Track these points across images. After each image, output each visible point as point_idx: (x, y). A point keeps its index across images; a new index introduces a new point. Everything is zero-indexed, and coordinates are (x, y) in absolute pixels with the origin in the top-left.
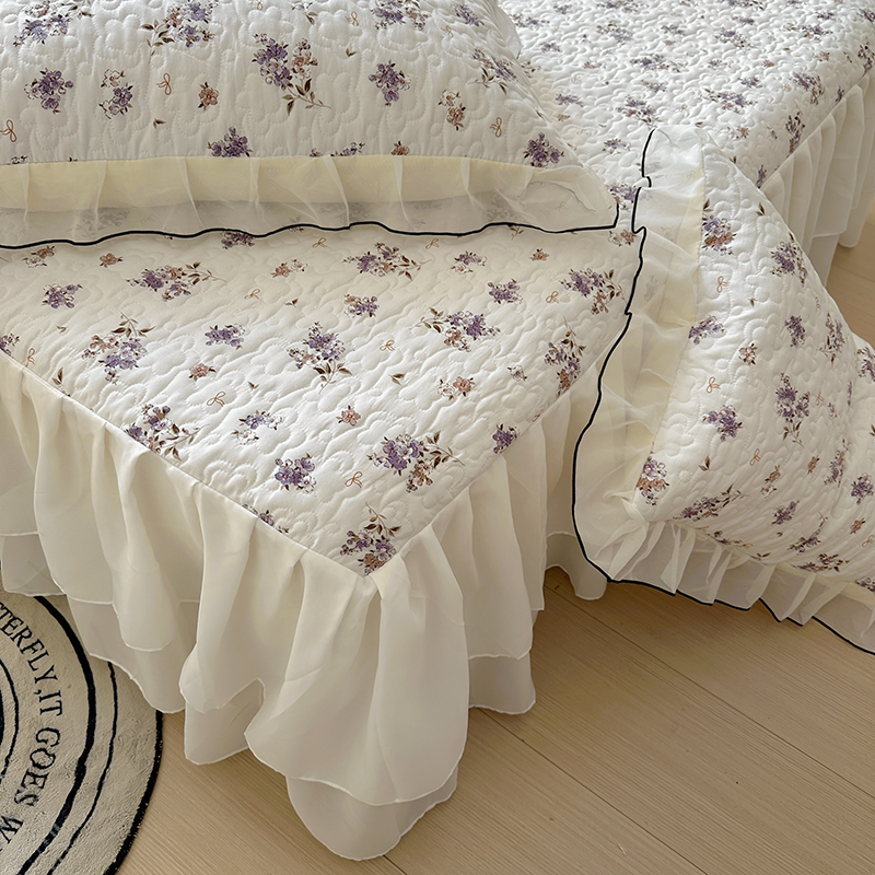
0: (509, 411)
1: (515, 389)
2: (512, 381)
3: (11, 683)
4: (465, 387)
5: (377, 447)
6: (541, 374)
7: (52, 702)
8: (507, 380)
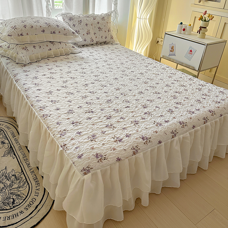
0: (121, 155)
1: (124, 152)
2: (123, 151)
3: (32, 189)
4: (114, 149)
5: (95, 154)
6: (129, 151)
7: (37, 194)
8: (122, 150)
